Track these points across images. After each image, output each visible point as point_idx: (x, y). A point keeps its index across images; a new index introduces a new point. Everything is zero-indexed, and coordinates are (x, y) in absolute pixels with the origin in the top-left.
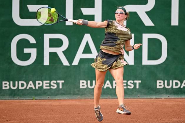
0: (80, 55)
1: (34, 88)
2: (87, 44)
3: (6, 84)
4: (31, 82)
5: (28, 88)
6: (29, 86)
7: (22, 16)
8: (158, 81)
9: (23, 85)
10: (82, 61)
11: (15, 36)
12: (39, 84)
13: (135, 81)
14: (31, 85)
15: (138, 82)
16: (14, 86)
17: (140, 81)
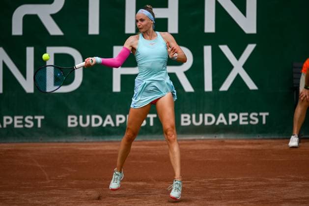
8: (69, 117)
13: (36, 117)
15: (39, 118)
17: (43, 117)
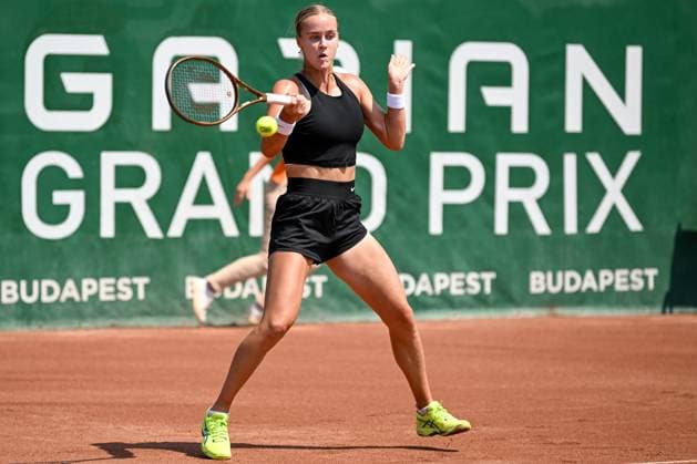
0: (186, 210)
1: (77, 298)
2: (204, 184)
3: (9, 288)
4: (70, 283)
5: (63, 299)
6: (66, 294)
7: (50, 104)
9: (50, 291)
10: (192, 225)
11: (32, 157)
12: (89, 286)
13: (314, 278)
14: (70, 290)
15: (319, 280)
16: (30, 293)
17: (325, 278)
